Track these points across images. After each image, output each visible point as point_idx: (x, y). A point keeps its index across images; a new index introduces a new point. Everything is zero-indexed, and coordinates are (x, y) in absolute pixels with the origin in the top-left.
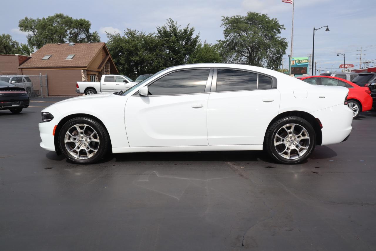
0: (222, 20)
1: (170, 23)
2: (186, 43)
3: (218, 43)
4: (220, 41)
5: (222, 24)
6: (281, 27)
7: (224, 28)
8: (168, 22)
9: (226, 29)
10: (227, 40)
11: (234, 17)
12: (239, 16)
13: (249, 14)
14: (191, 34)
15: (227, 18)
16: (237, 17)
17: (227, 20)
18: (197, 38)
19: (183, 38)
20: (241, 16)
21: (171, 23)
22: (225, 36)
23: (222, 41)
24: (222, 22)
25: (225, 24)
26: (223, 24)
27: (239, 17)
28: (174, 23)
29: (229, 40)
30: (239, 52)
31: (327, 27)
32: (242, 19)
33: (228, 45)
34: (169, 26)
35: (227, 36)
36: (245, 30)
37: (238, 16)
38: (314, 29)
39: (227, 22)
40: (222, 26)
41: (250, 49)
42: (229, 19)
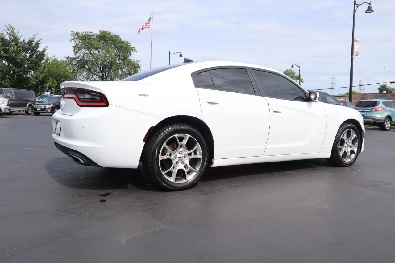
0: (71, 35)
1: (9, 30)
2: (31, 56)
3: (66, 59)
4: (68, 57)
5: (71, 39)
6: (133, 49)
7: (73, 43)
8: (6, 29)
9: (76, 45)
10: (77, 57)
11: (86, 32)
12: (91, 32)
13: (100, 32)
14: (37, 45)
15: (77, 34)
16: (89, 34)
17: (77, 36)
18: (44, 50)
19: (26, 50)
20: (94, 33)
21: (11, 31)
22: (75, 52)
23: (71, 58)
24: (72, 37)
25: (74, 39)
26: (72, 40)
27: (91, 34)
28: (15, 31)
29: (79, 57)
30: (89, 70)
31: (181, 53)
32: (93, 36)
33: (78, 62)
34: (8, 33)
35: (77, 53)
36: (96, 49)
37: (89, 32)
38: (170, 54)
39: (77, 38)
40: (71, 41)
41: (101, 68)
42: (80, 34)
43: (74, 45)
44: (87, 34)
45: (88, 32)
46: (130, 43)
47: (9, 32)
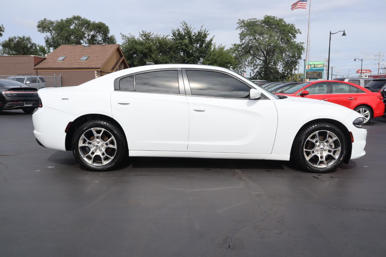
0: (238, 23)
1: (184, 26)
2: (201, 46)
3: (233, 46)
4: (235, 44)
5: (237, 27)
6: (298, 31)
7: (239, 31)
8: (182, 25)
9: (242, 32)
10: (243, 43)
11: (250, 19)
12: (255, 19)
13: (265, 17)
14: (205, 36)
15: (243, 21)
16: (253, 20)
17: (243, 24)
18: (211, 40)
19: (197, 41)
20: (258, 19)
21: (185, 26)
22: (241, 39)
23: (237, 45)
24: (238, 25)
25: (240, 27)
26: (239, 28)
27: (256, 20)
28: (188, 26)
30: (254, 56)
31: (344, 31)
32: (258, 22)
33: (243, 48)
34: (183, 29)
35: (243, 40)
36: (261, 34)
37: (254, 19)
38: (331, 33)
39: (243, 25)
40: (237, 30)
41: (265, 53)
42: (245, 22)
43: (240, 32)
44: (252, 21)
45: (252, 19)
46: (295, 25)
47: (184, 27)
